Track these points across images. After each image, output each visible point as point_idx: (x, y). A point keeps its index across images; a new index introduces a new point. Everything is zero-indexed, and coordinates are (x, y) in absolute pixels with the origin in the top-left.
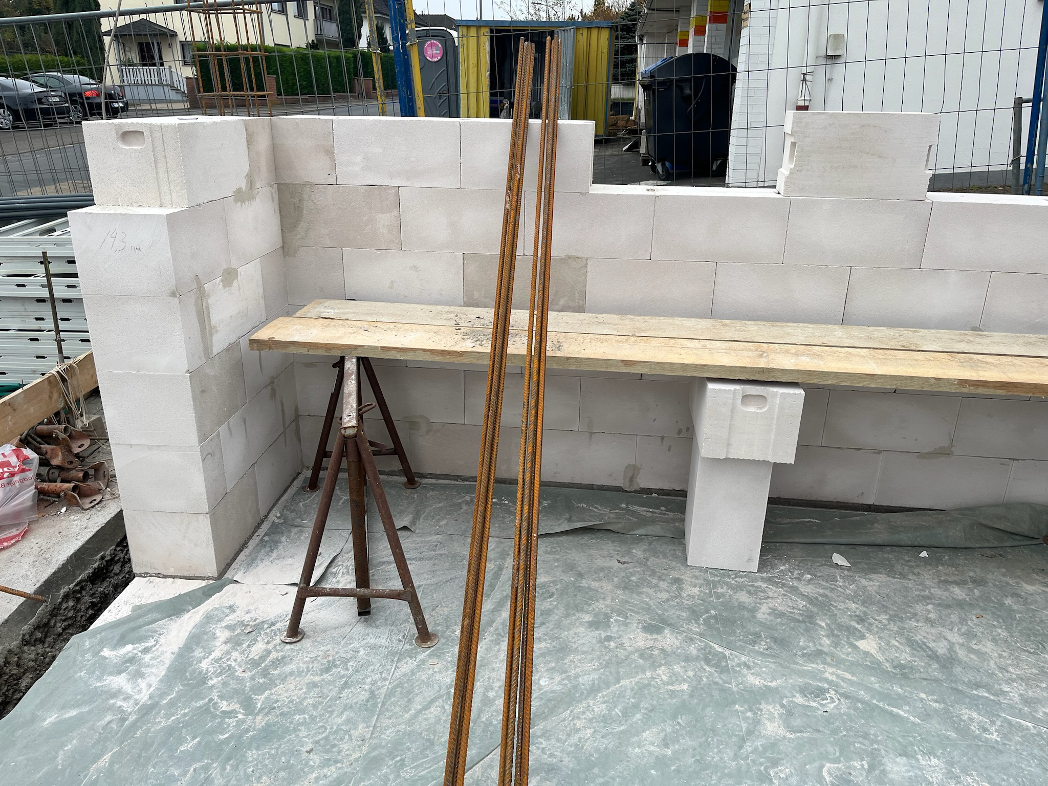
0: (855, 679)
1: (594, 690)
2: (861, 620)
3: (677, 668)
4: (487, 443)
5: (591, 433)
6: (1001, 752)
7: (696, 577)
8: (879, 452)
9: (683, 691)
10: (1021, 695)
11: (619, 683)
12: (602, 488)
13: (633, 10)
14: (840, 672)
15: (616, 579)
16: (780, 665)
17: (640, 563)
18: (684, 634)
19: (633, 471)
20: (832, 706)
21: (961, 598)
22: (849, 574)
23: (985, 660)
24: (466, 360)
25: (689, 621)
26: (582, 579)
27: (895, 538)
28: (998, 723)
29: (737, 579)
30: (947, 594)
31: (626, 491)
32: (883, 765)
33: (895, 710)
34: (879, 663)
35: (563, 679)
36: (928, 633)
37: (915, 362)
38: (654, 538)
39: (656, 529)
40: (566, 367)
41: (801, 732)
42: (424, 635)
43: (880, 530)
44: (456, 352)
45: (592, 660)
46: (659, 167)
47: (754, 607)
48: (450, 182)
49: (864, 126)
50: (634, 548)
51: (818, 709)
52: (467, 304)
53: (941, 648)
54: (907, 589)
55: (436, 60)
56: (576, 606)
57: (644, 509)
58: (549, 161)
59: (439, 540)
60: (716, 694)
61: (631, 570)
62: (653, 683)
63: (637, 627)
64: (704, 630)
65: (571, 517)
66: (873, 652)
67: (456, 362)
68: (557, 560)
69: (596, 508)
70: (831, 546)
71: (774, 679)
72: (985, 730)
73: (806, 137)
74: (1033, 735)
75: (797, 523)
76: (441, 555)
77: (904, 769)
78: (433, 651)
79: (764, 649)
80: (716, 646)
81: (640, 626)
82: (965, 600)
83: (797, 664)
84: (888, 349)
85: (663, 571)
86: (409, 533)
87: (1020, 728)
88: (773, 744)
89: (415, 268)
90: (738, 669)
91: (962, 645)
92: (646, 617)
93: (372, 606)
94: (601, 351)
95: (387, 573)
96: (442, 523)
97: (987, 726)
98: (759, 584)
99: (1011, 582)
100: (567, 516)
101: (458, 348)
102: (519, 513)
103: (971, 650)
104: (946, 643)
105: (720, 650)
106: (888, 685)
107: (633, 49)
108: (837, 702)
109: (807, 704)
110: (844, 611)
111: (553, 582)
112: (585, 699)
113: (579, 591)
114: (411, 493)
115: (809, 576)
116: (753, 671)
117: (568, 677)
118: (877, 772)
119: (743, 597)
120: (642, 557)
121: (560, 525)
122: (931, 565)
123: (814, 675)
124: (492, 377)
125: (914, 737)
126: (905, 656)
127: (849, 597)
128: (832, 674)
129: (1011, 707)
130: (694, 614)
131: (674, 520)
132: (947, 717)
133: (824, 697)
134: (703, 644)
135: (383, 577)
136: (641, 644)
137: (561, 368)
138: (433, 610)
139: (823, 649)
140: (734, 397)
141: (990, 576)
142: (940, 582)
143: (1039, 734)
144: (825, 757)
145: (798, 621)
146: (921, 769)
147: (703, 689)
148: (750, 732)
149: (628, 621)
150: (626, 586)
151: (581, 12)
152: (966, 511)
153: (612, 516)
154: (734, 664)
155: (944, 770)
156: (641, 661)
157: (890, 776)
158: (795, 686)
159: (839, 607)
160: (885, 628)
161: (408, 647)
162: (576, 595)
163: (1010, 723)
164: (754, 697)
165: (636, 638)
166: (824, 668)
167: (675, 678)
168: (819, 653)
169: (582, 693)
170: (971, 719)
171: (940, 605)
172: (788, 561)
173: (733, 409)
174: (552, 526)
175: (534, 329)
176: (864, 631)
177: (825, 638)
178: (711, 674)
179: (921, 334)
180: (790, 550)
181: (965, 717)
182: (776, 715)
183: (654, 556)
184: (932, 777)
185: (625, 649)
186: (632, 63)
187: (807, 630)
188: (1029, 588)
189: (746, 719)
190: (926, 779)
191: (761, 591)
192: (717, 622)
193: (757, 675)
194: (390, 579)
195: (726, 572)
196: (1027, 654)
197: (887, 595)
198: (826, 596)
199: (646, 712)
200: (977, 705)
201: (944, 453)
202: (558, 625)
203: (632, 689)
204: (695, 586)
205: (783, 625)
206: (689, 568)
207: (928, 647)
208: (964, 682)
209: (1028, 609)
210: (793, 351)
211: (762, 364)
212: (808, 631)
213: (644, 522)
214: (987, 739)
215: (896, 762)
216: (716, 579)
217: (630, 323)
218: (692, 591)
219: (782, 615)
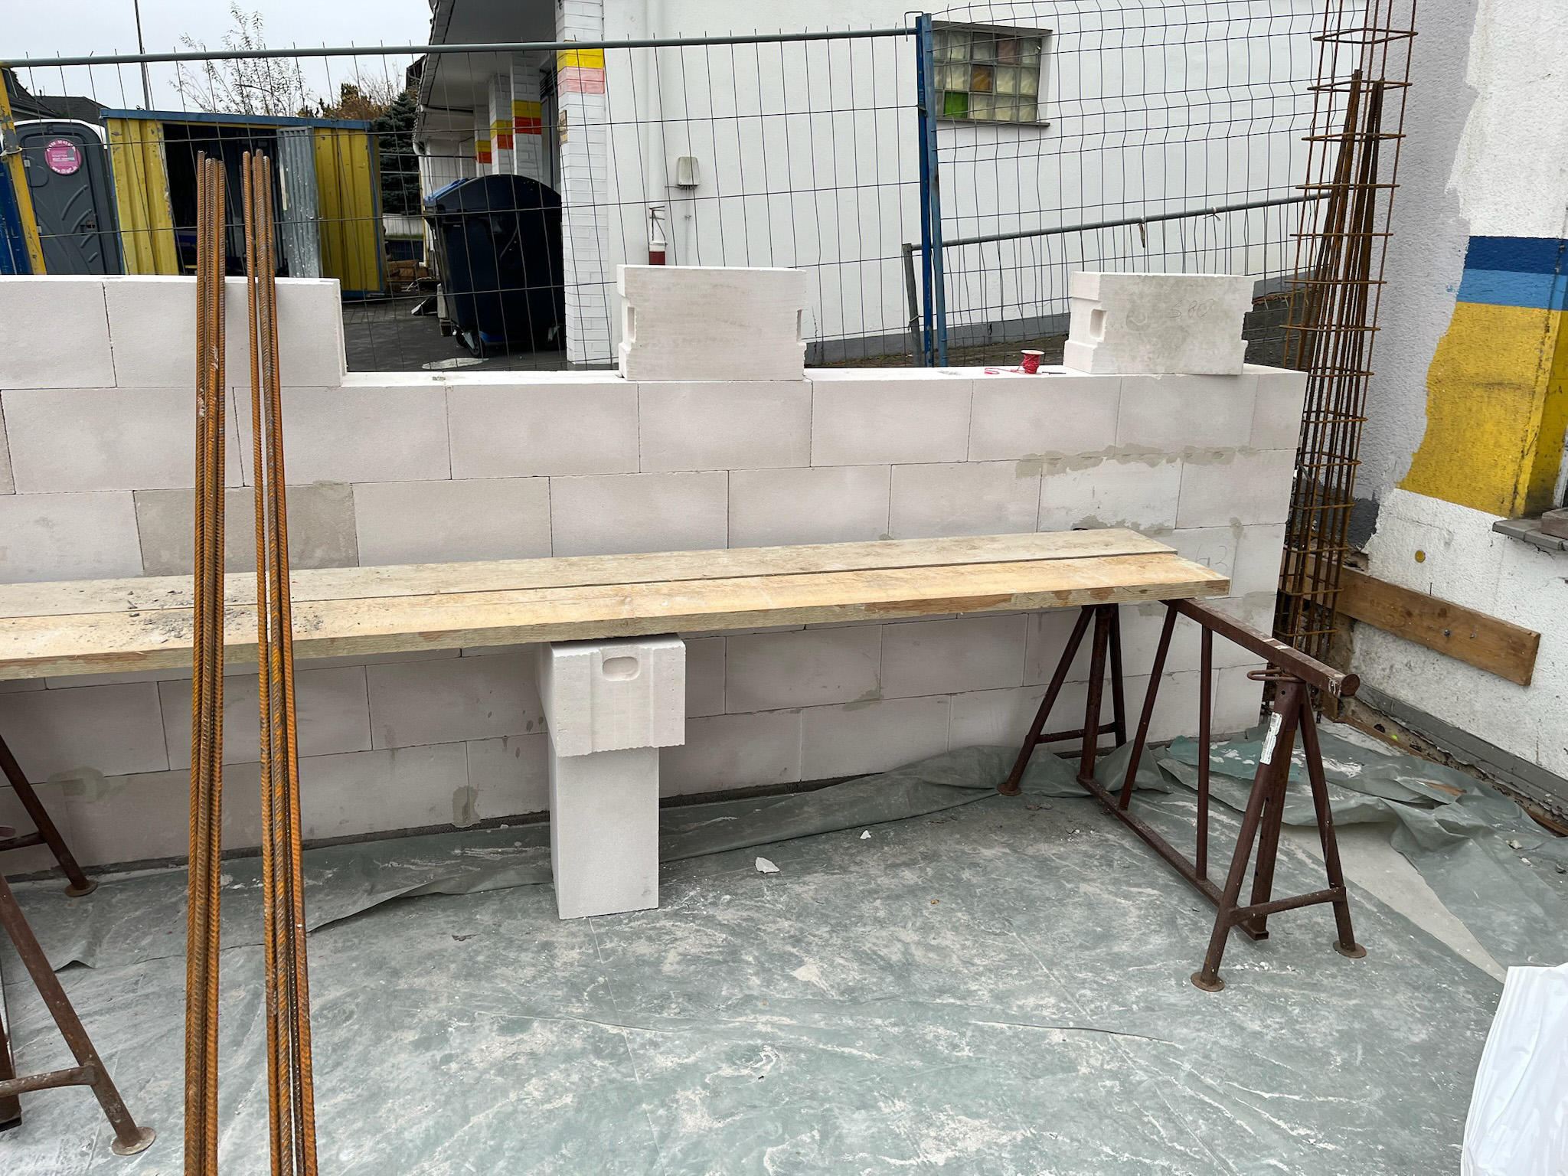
0: (794, 1022)
1: (429, 1143)
2: (796, 941)
3: (555, 1075)
4: (201, 794)
5: (393, 751)
6: (974, 1070)
7: (574, 935)
8: (798, 710)
9: (566, 1106)
10: (991, 991)
11: (468, 1122)
12: (421, 832)
13: (404, 105)
14: (775, 1018)
15: (453, 966)
16: (698, 1029)
17: (489, 934)
18: (563, 1022)
19: (466, 797)
20: (769, 1067)
21: (912, 882)
22: (778, 882)
23: (945, 957)
24: (153, 665)
25: (567, 1000)
26: (399, 978)
27: (831, 821)
28: (969, 1034)
29: (632, 924)
30: (895, 881)
31: (460, 830)
32: (837, 1128)
33: (847, 1050)
34: (823, 993)
35: (378, 1142)
36: (877, 938)
37: (816, 588)
38: (508, 890)
39: (511, 877)
40: (332, 653)
41: (732, 1115)
42: (128, 1133)
43: (811, 817)
44: (134, 653)
45: (424, 1099)
46: (468, 337)
47: (658, 958)
48: (97, 377)
49: (715, 286)
50: (477, 913)
51: (751, 1077)
52: (148, 573)
53: (895, 954)
54: (848, 885)
55: (69, 171)
56: (392, 1022)
57: (490, 850)
58: (267, 342)
59: (142, 972)
60: (613, 1097)
61: (474, 947)
62: (521, 1107)
63: (491, 1030)
64: (591, 1008)
65: (373, 887)
66: (814, 979)
67: (135, 669)
68: (355, 959)
69: (413, 864)
70: (753, 849)
71: (692, 1051)
72: (955, 1047)
73: (646, 301)
74: (1009, 1038)
75: (708, 826)
76: (147, 996)
77: (864, 1127)
78: (147, 1156)
79: (675, 1014)
80: (608, 1027)
81: (495, 1027)
82: (917, 884)
83: (718, 1022)
84: (784, 574)
85: (524, 937)
86: (84, 970)
87: (994, 1032)
88: (696, 1145)
89: (44, 521)
90: (641, 1052)
91: (918, 943)
92: (504, 1012)
93: (24, 1109)
94: (387, 622)
95: (50, 1047)
96: (144, 943)
97: (956, 1041)
98: (662, 923)
99: (966, 849)
100: (367, 885)
101: (136, 647)
102: (270, 896)
103: (929, 948)
104: (899, 945)
105: (615, 1031)
106: (836, 1020)
107: (412, 163)
108: (775, 1060)
109: (736, 1074)
110: (774, 935)
111: (349, 995)
112: (416, 1163)
113: (395, 997)
114: (81, 903)
115: (728, 897)
116: (662, 1049)
117: (387, 1138)
118: (832, 1140)
119: (642, 948)
120: (490, 923)
121: (355, 902)
122: (874, 847)
123: (742, 1032)
124: (201, 686)
125: (872, 1080)
126: (853, 974)
127: (781, 914)
128: (765, 1024)
129: (981, 1008)
130: (575, 988)
131: (535, 858)
132: (910, 1042)
133: (758, 1058)
134: (590, 1030)
135: (42, 1056)
136: (498, 1053)
137: (323, 656)
138: (141, 1089)
139: (752, 992)
140: (592, 665)
141: (943, 847)
142: (887, 867)
143: (1016, 1035)
144: (764, 1141)
145: (718, 962)
146: (884, 1120)
147: (593, 1094)
148: (664, 1137)
149: (476, 1024)
150: (470, 973)
151: (321, 103)
152: (908, 769)
153: (440, 871)
154: (636, 1047)
155: (912, 1114)
156: (500, 1079)
157: (848, 1141)
158: (719, 1054)
159: (769, 930)
160: (826, 944)
161: (101, 1161)
162: (389, 1007)
163: (981, 1030)
164: (666, 1086)
165: (493, 1046)
166: (755, 1018)
167: (553, 1090)
168: (748, 999)
169: (410, 1155)
170: (937, 1038)
171: (888, 897)
172: (698, 882)
173: (593, 681)
174: (342, 906)
175: (268, 600)
176: (802, 954)
177: (754, 978)
178: (604, 1070)
179: (822, 550)
180: (701, 866)
181: (930, 1037)
182: (698, 1102)
183: (509, 918)
184: (898, 1127)
185: (475, 1068)
186: (412, 183)
187: (731, 972)
188: (987, 853)
189: (656, 1121)
190: (892, 1133)
191: (666, 934)
192: (608, 992)
193: (670, 1052)
194: (55, 1056)
195: (615, 918)
196: (992, 937)
197: (826, 899)
198: (751, 919)
199: (513, 1153)
200: (941, 1017)
201: (872, 698)
202: (364, 1060)
203: (489, 1126)
204: (573, 948)
205: (698, 972)
206: (562, 923)
207: (879, 956)
208: (925, 991)
209: (989, 880)
210: (665, 591)
211: (625, 613)
212: (732, 974)
213: (490, 869)
214: (958, 1058)
215: (852, 1120)
216: (603, 930)
217: (429, 576)
218: (569, 956)
219: (696, 959)
